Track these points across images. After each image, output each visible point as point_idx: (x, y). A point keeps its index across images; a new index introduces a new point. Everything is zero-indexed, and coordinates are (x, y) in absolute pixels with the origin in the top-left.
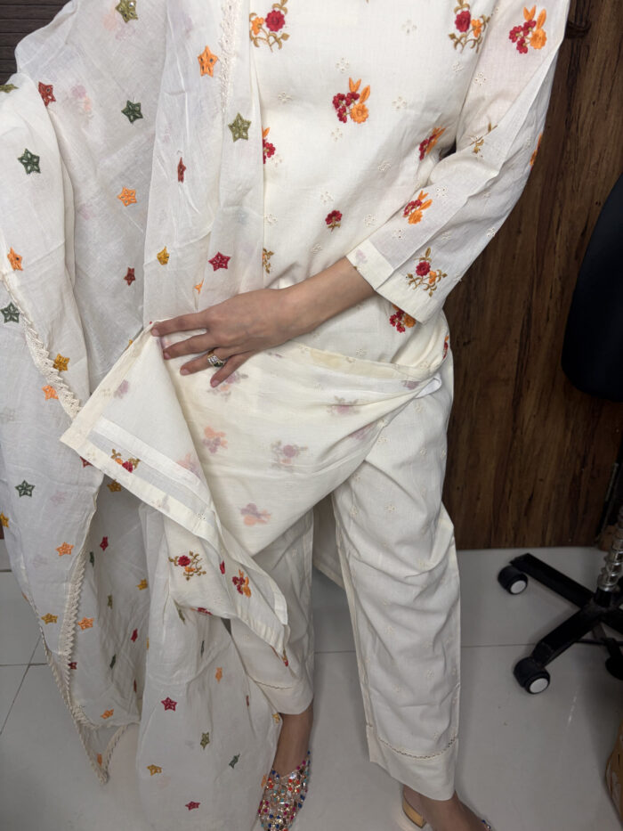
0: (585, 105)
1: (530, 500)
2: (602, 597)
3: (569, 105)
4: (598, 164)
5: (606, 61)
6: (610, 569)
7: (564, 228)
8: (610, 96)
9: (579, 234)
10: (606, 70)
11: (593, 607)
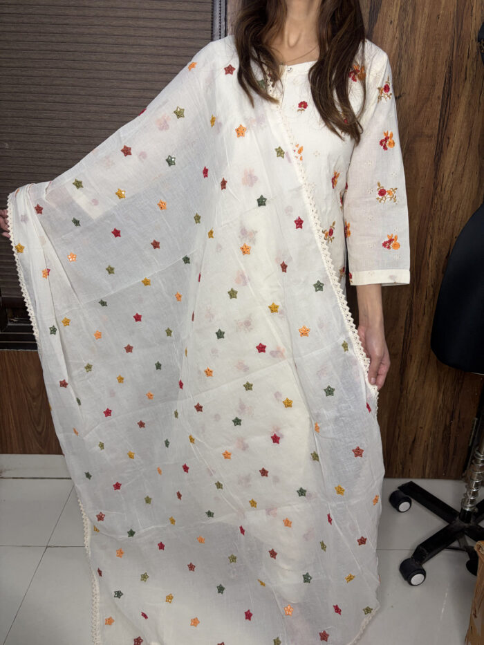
0: (446, 175)
1: (414, 442)
2: (465, 516)
3: (436, 174)
4: (456, 212)
5: (461, 147)
6: (470, 494)
7: (434, 252)
8: (464, 169)
9: (445, 257)
10: (461, 153)
11: (458, 523)
